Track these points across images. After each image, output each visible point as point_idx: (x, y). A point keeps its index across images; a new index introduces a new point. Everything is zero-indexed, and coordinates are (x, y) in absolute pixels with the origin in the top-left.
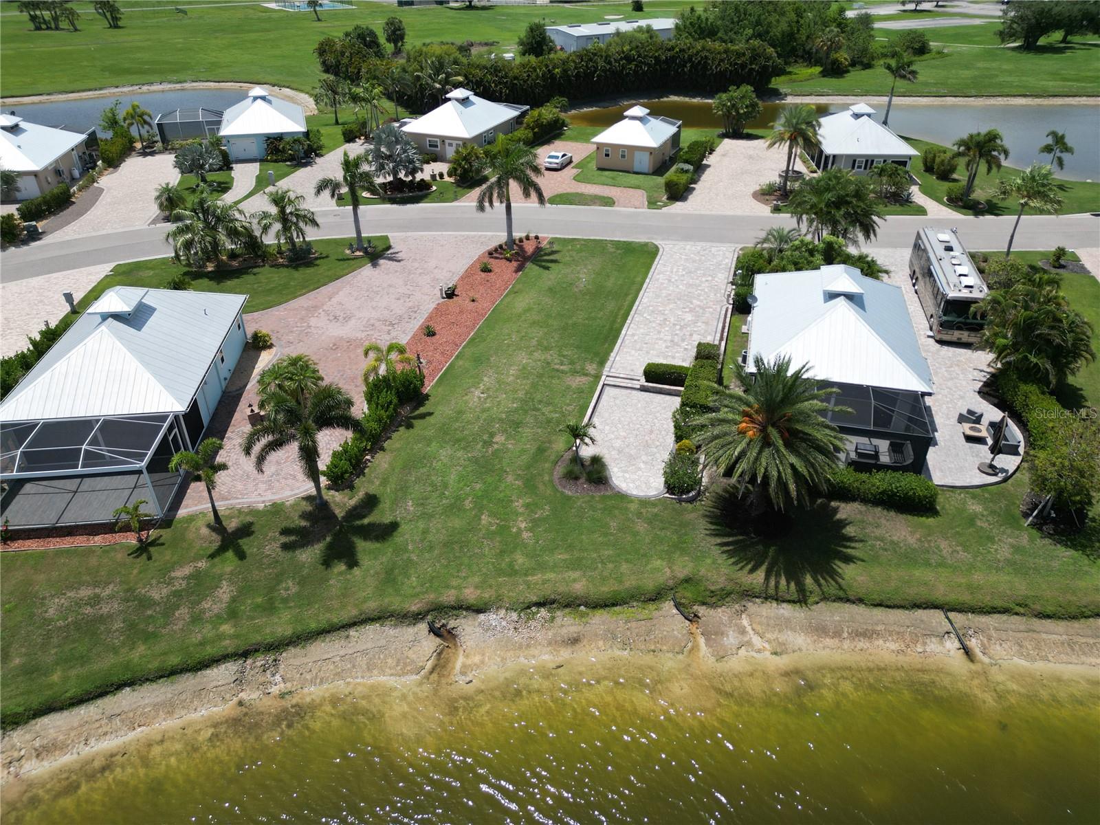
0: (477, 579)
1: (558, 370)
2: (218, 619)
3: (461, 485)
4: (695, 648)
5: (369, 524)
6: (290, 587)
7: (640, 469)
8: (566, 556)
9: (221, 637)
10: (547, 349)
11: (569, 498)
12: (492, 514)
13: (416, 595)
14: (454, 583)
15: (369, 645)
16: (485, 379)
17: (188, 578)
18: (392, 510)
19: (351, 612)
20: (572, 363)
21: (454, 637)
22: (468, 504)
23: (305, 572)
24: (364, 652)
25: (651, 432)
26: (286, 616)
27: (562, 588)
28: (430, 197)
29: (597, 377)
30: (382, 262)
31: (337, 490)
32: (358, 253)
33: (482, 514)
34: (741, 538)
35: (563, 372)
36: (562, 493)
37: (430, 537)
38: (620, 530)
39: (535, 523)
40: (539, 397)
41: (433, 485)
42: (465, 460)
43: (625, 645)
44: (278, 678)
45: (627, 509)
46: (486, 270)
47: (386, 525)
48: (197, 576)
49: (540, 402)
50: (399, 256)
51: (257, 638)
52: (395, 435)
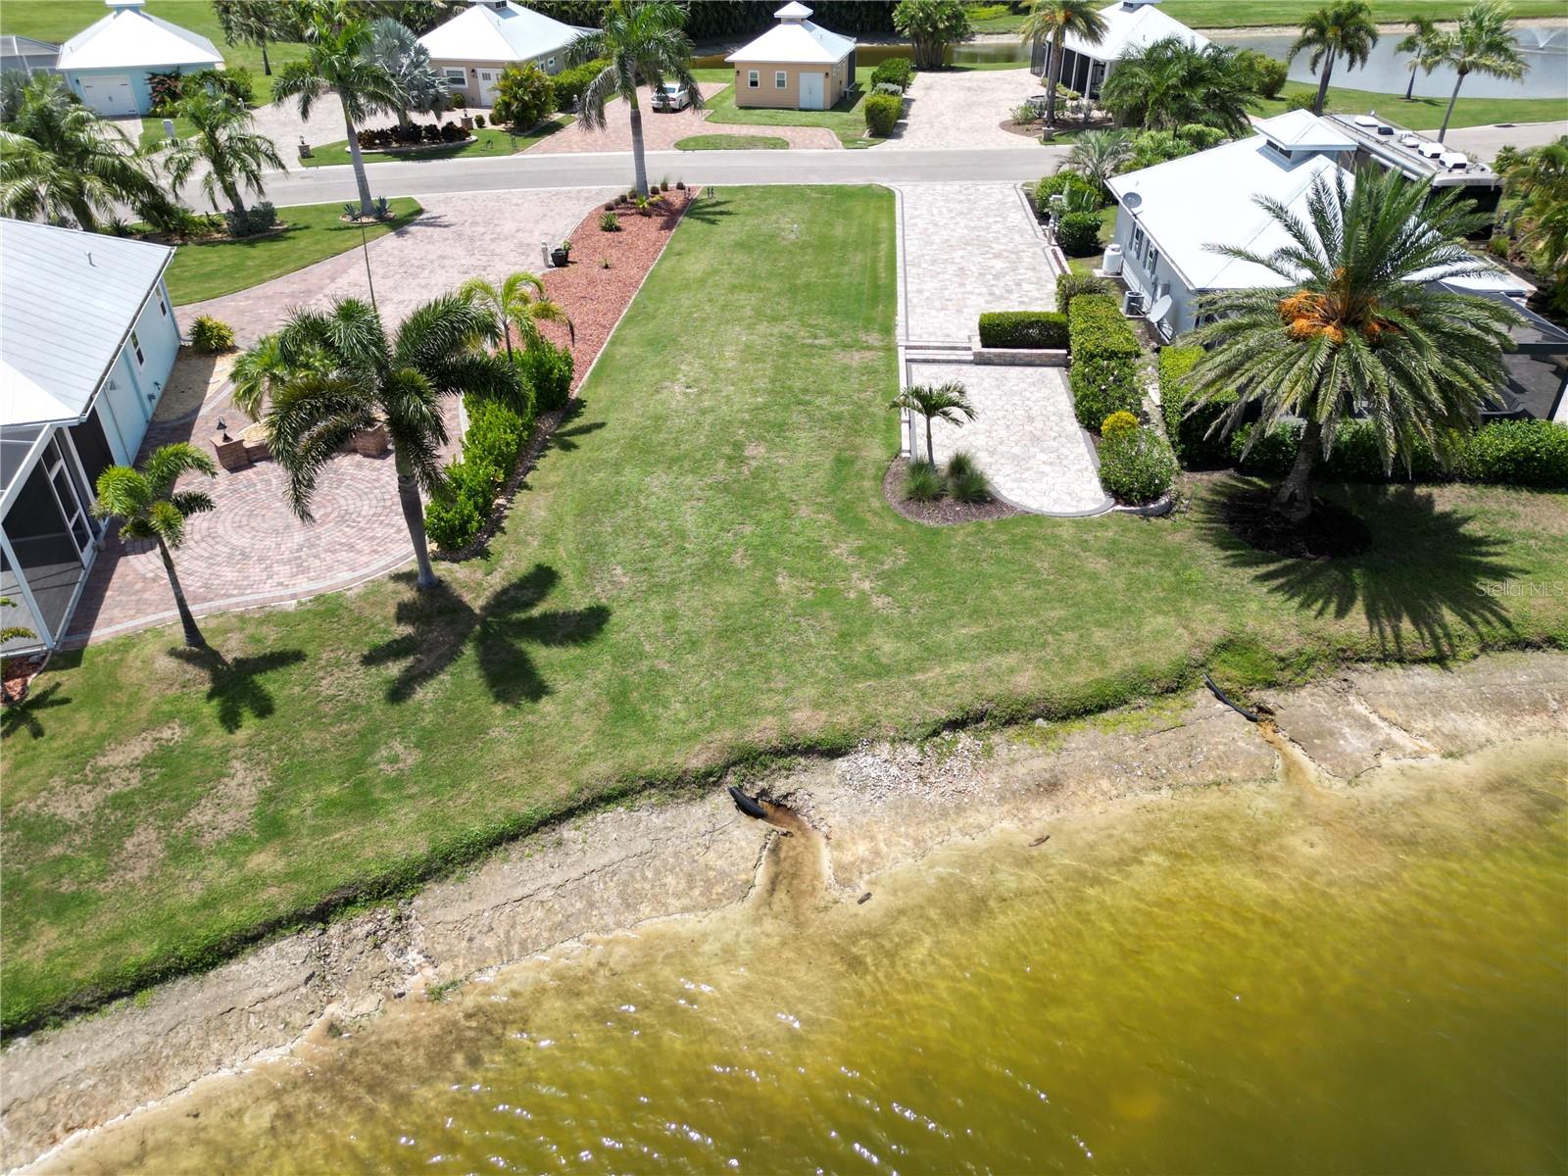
0: (811, 692)
1: (813, 346)
2: (239, 844)
3: (713, 530)
4: (1293, 767)
5: (545, 617)
6: (399, 754)
8: (977, 629)
9: (254, 882)
10: (775, 319)
11: (936, 532)
12: (796, 573)
13: (693, 736)
14: (768, 702)
15: (614, 854)
16: (684, 367)
17: (144, 764)
18: (585, 587)
19: (556, 790)
20: (831, 335)
21: (792, 813)
22: (738, 559)
23: (428, 720)
24: (608, 871)
25: (1031, 419)
26: (406, 816)
27: (991, 689)
28: (470, 149)
29: (891, 350)
30: (413, 229)
31: (456, 561)
32: (365, 220)
33: (776, 575)
34: (1289, 562)
35: (823, 347)
36: (920, 526)
37: (684, 625)
40: (798, 384)
41: (654, 535)
42: (702, 490)
43: (1155, 781)
44: (413, 956)
46: (610, 228)
47: (580, 614)
48: (163, 758)
49: (805, 391)
50: (444, 220)
51: (343, 874)
52: (541, 463)
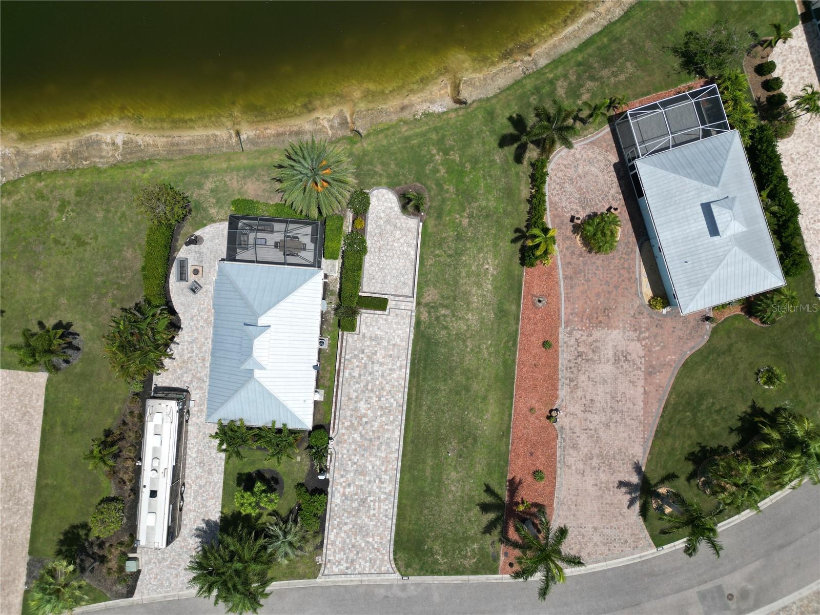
1: (446, 307)
2: (557, 78)
4: (352, 116)
5: (512, 144)
7: (384, 212)
10: (458, 336)
11: (418, 180)
12: (454, 161)
14: (461, 118)
15: (489, 88)
16: (490, 287)
17: (581, 94)
18: (506, 156)
21: (455, 101)
22: (468, 165)
24: (490, 85)
29: (418, 304)
30: (636, 479)
33: (459, 161)
35: (442, 306)
36: (421, 183)
37: (480, 141)
38: (389, 164)
39: (431, 160)
41: (491, 176)
45: (387, 178)
48: (579, 96)
49: (449, 266)
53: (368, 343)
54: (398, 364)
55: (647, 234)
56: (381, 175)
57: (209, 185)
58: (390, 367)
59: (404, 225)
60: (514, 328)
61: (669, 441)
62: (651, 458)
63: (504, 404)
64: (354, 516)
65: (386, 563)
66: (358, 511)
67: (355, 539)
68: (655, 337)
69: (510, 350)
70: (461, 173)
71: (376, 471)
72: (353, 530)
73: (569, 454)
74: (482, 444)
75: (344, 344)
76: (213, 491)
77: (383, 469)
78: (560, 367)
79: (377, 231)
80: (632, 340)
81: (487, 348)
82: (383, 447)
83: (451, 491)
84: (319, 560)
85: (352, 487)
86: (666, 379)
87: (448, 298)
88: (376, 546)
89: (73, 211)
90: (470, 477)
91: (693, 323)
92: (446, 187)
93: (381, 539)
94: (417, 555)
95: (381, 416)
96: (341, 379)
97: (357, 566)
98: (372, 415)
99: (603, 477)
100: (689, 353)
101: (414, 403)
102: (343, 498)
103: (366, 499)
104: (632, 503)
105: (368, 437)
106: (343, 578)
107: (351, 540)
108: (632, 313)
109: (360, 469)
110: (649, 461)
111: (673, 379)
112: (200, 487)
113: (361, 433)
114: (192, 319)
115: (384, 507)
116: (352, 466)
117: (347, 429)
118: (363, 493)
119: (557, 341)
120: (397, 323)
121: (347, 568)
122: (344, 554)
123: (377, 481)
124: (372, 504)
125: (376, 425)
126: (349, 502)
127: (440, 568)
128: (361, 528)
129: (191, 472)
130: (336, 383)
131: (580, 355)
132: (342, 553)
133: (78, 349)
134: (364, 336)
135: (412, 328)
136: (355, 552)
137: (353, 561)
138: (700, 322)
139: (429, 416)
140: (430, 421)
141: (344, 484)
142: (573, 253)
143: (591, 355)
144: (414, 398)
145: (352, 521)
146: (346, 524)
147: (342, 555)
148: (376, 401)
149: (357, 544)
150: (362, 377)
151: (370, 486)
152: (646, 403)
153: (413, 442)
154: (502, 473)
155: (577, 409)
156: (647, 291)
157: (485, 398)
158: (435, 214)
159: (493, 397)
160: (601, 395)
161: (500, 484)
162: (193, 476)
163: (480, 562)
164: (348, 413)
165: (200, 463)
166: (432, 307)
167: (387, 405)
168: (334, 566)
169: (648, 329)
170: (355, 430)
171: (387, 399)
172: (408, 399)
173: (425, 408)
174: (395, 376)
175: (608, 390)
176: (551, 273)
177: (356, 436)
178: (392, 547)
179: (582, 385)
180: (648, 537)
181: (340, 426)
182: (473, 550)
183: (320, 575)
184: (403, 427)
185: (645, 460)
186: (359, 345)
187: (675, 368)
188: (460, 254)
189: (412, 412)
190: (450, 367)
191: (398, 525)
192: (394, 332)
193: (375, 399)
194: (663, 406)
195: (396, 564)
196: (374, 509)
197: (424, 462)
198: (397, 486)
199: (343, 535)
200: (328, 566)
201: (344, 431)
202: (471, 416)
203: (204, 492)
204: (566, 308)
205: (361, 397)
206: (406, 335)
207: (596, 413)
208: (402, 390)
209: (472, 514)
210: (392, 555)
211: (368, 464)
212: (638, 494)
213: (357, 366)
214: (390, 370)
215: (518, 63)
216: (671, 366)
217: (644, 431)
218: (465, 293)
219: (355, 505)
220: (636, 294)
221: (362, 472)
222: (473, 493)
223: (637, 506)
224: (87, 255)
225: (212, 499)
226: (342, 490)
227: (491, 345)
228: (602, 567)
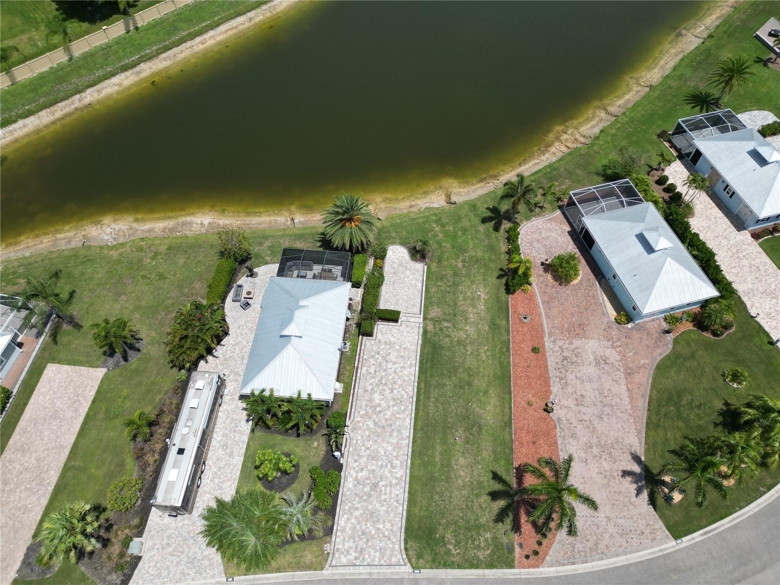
1: (448, 321)
7: (397, 259)
12: (449, 230)
16: (483, 307)
18: (487, 228)
29: (425, 319)
35: (445, 320)
39: (432, 229)
41: (477, 238)
49: (449, 293)
53: (383, 347)
54: (409, 363)
55: (603, 274)
56: (395, 238)
57: (267, 243)
58: (401, 365)
59: (413, 268)
60: (506, 338)
61: (661, 432)
62: (648, 448)
63: (503, 398)
64: (365, 501)
65: (396, 553)
66: (370, 496)
67: (366, 525)
68: (627, 345)
69: (505, 355)
70: (454, 236)
71: (388, 456)
72: (364, 516)
73: (569, 443)
74: (486, 431)
75: (363, 347)
76: (231, 473)
77: (395, 454)
78: (549, 367)
79: (392, 271)
80: (608, 348)
81: (484, 352)
82: (395, 434)
83: (460, 476)
84: (327, 547)
85: (364, 472)
86: (645, 379)
87: (449, 314)
88: (386, 534)
89: (162, 259)
90: (478, 463)
91: (655, 335)
92: (444, 245)
93: (392, 525)
94: (428, 545)
95: (393, 406)
96: (358, 375)
97: (367, 556)
98: (385, 405)
99: (606, 465)
100: (659, 359)
101: (423, 396)
102: (356, 482)
103: (378, 483)
104: (639, 492)
105: (381, 425)
106: (351, 570)
107: (361, 527)
108: (603, 327)
109: (372, 454)
110: (647, 451)
111: (651, 379)
112: (220, 469)
113: (374, 420)
114: (239, 328)
115: (395, 492)
116: (365, 451)
117: (362, 417)
118: (375, 477)
119: (544, 347)
120: (408, 332)
121: (356, 558)
122: (354, 542)
123: (389, 466)
124: (383, 488)
125: (389, 413)
126: (361, 487)
127: (453, 559)
128: (372, 513)
129: (213, 454)
130: (354, 378)
131: (565, 358)
132: (352, 541)
133: (139, 350)
134: (380, 341)
135: (420, 336)
136: (365, 540)
137: (362, 550)
138: (662, 335)
139: (436, 407)
140: (437, 411)
141: (357, 469)
142: (547, 285)
143: (575, 359)
144: (422, 391)
145: (363, 506)
146: (357, 509)
147: (351, 543)
148: (389, 393)
149: (367, 531)
150: (377, 373)
151: (382, 471)
152: (631, 399)
153: (422, 429)
154: (508, 460)
155: (570, 403)
156: (612, 312)
157: (486, 393)
158: (437, 261)
159: (493, 392)
160: (589, 391)
161: (507, 470)
162: (214, 458)
163: (495, 553)
164: (364, 403)
165: (224, 446)
166: (436, 321)
167: (399, 396)
168: (343, 556)
169: (619, 340)
170: (369, 418)
171: (398, 392)
172: (417, 392)
173: (432, 400)
174: (406, 372)
175: (595, 387)
176: (531, 298)
177: (370, 423)
178: (403, 535)
179: (572, 382)
180: (664, 529)
181: (356, 415)
182: (486, 540)
183: (327, 566)
184: (413, 416)
185: (643, 450)
186: (375, 348)
187: (650, 370)
188: (457, 285)
189: (421, 403)
190: (454, 367)
191: (409, 511)
192: (405, 338)
193: (388, 391)
194: (647, 401)
195: (407, 555)
196: (385, 494)
197: (433, 448)
198: (408, 471)
199: (353, 520)
200: (336, 556)
201: (359, 419)
202: (475, 408)
203: (222, 474)
204: (547, 323)
205: (376, 389)
206: (416, 342)
207: (587, 407)
208: (412, 384)
209: (482, 500)
210: (402, 544)
211: (380, 450)
212: (643, 482)
213: (373, 364)
214: (402, 367)
215: (491, 184)
216: (646, 368)
217: (635, 423)
218: (463, 311)
219: (367, 489)
220: (603, 314)
221: (374, 457)
222: (482, 479)
223: (645, 495)
224: (165, 286)
225: (229, 481)
226: (354, 474)
227: (488, 350)
228: (623, 561)
